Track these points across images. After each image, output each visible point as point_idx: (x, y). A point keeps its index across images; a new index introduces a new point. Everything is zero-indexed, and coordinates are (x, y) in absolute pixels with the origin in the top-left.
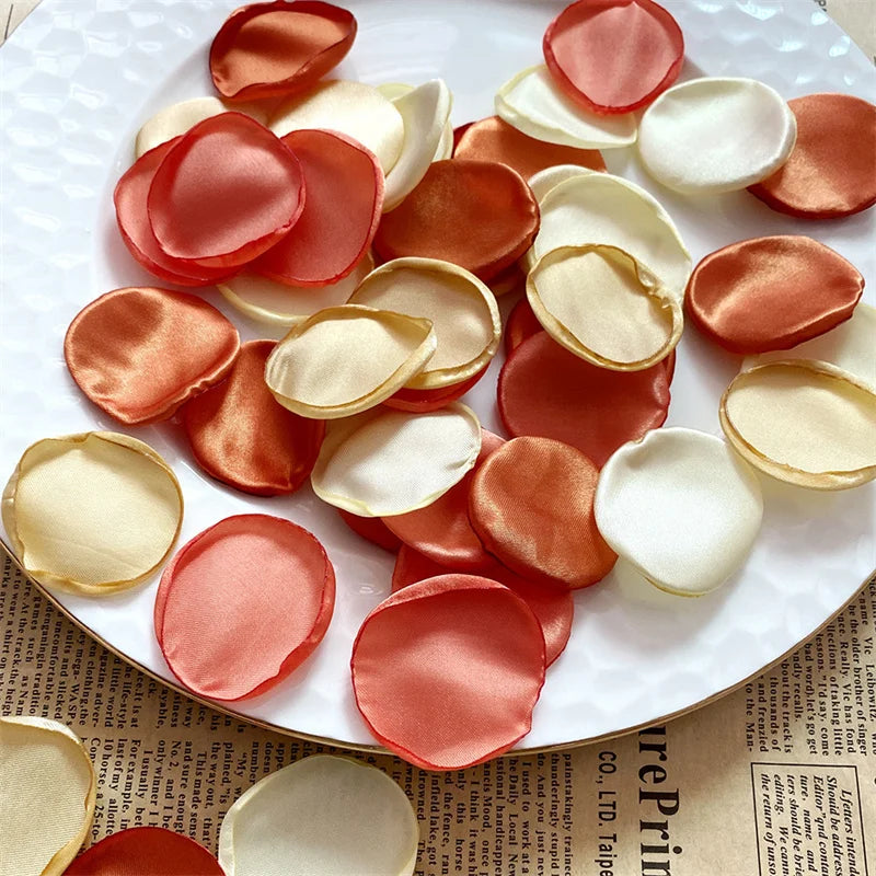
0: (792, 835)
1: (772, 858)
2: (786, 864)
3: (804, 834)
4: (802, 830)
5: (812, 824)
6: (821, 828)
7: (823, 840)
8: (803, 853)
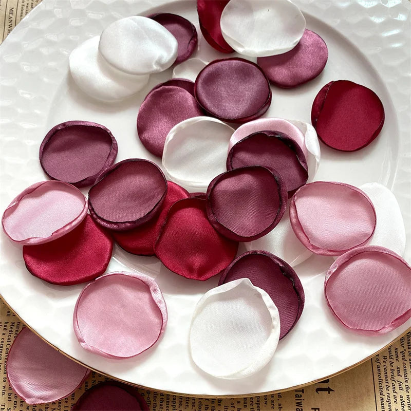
0: (389, 360)
1: (379, 370)
2: (386, 373)
3: (395, 359)
4: (394, 357)
5: (399, 354)
6: (404, 356)
7: (405, 362)
8: (394, 368)
